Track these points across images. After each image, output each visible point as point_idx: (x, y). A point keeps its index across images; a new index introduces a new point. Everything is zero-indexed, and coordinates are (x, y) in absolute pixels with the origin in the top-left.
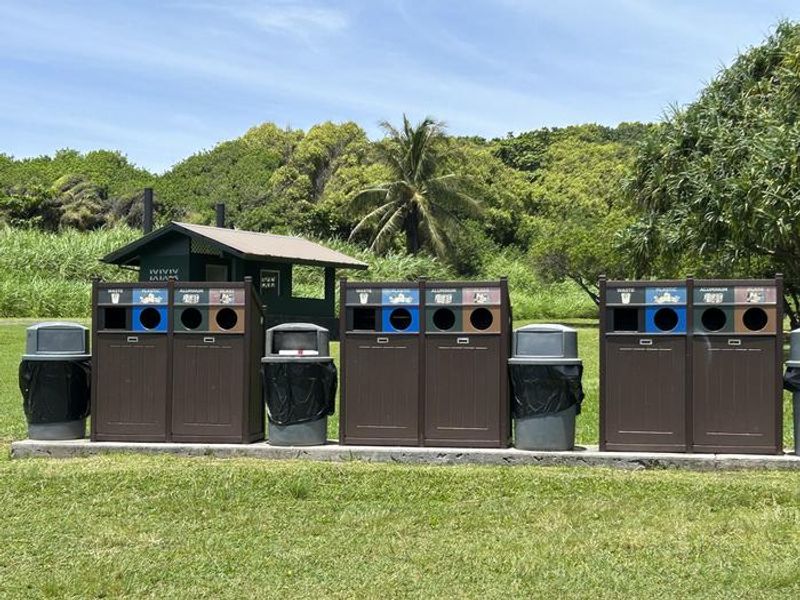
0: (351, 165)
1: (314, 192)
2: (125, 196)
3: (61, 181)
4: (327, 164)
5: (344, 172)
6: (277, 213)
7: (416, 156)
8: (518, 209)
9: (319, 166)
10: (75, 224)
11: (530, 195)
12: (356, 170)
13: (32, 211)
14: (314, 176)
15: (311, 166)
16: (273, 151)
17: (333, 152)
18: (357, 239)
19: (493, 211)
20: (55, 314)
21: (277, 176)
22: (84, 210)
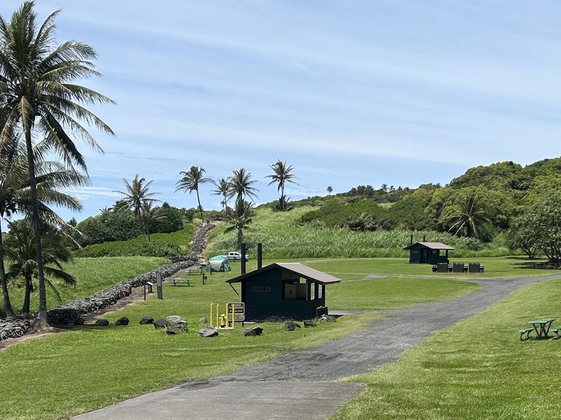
0: (450, 205)
1: (438, 215)
2: (381, 219)
3: (363, 215)
4: (442, 205)
5: (448, 208)
6: (427, 223)
7: (470, 205)
8: (510, 215)
9: (439, 206)
10: (369, 228)
11: (515, 209)
12: (451, 207)
13: (357, 225)
14: (438, 209)
15: (437, 206)
16: (424, 200)
17: (444, 200)
18: (451, 231)
19: (500, 216)
20: (375, 257)
21: (426, 210)
22: (371, 225)
